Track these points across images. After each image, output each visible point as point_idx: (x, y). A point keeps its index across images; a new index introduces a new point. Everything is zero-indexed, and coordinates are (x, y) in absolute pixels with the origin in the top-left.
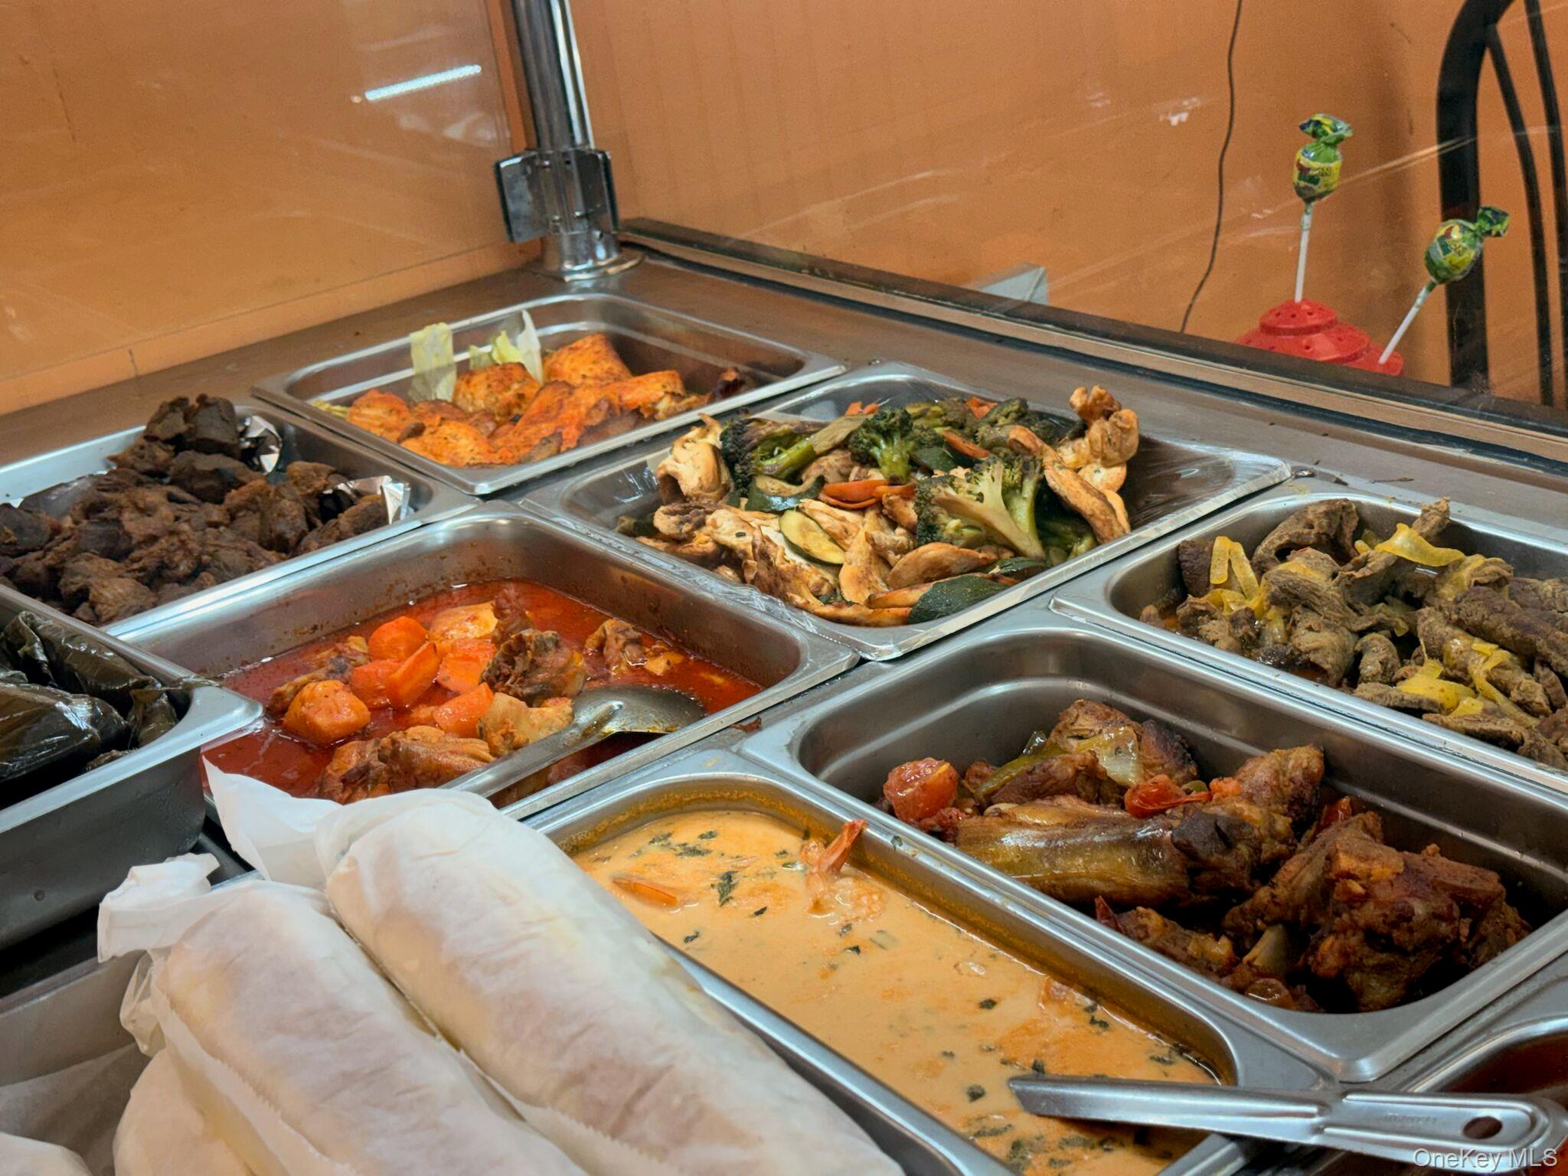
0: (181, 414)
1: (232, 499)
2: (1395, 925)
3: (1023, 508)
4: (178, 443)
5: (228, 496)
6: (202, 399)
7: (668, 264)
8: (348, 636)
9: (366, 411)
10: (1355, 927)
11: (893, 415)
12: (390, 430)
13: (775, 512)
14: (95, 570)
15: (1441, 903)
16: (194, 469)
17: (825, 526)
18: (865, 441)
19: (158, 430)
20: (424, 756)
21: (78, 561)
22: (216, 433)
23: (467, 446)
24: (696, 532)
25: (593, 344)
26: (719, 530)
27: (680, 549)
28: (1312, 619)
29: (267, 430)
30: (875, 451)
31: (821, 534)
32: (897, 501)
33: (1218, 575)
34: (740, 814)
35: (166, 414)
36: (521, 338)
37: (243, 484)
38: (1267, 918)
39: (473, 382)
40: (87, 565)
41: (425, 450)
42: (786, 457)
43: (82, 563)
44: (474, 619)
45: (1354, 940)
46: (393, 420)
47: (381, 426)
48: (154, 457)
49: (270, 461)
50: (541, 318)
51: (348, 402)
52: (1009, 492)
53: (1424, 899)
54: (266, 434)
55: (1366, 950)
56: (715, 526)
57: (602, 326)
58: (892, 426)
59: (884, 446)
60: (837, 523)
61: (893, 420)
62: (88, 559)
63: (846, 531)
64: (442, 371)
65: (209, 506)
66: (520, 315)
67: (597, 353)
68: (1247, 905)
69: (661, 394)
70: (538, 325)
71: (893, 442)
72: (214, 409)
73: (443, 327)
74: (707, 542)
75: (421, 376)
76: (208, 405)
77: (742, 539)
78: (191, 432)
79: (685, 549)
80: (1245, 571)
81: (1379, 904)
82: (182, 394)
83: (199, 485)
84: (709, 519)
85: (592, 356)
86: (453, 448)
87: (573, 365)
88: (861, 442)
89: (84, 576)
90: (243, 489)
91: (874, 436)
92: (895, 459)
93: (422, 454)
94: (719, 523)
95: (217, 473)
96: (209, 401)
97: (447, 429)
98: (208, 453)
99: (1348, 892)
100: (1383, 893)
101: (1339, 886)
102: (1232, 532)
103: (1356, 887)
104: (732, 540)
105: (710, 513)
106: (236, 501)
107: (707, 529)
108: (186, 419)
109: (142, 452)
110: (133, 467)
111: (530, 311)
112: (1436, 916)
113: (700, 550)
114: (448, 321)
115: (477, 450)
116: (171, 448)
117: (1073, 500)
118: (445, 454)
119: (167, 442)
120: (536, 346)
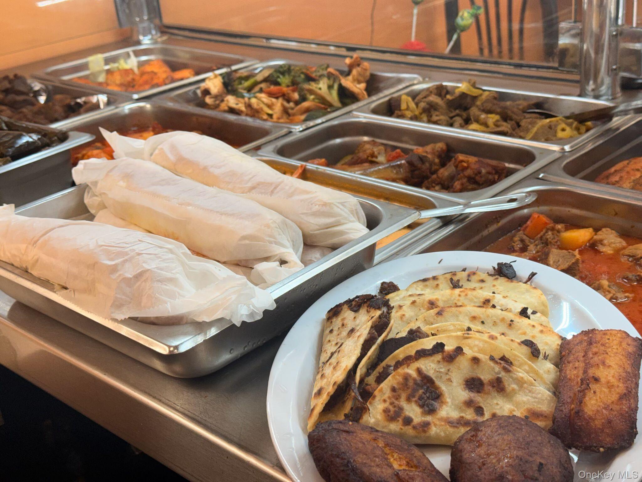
2: (476, 175)
3: (335, 93)
10: (465, 177)
11: (285, 67)
15: (489, 169)
17: (265, 102)
18: (275, 77)
22: (21, 88)
24: (221, 104)
25: (159, 63)
26: (229, 103)
28: (437, 113)
31: (264, 105)
32: (290, 92)
33: (403, 106)
36: (129, 60)
38: (436, 182)
39: (113, 76)
42: (247, 84)
45: (465, 180)
49: (42, 99)
52: (330, 87)
53: (484, 168)
55: (468, 184)
56: (227, 102)
59: (282, 78)
60: (269, 101)
61: (285, 69)
63: (273, 104)
64: (100, 72)
66: (128, 52)
67: (160, 66)
68: (430, 180)
70: (136, 56)
71: (285, 76)
73: (100, 55)
74: (226, 106)
75: (93, 73)
77: (237, 106)
79: (218, 109)
80: (412, 105)
81: (472, 169)
84: (225, 99)
85: (158, 67)
91: (278, 74)
92: (287, 81)
94: (229, 100)
98: (19, 95)
99: (463, 166)
100: (473, 166)
101: (460, 165)
102: (408, 94)
103: (465, 165)
104: (234, 106)
105: (225, 97)
107: (225, 102)
111: (131, 51)
112: (489, 173)
113: (224, 109)
117: (351, 89)
120: (136, 64)
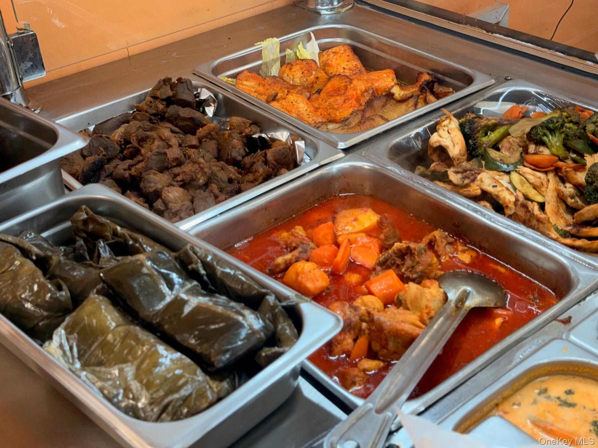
0: (169, 86)
1: (200, 133)
4: (169, 101)
5: (198, 131)
6: (180, 80)
7: (368, 8)
8: (295, 226)
9: (245, 83)
11: (557, 122)
12: (261, 94)
13: (504, 172)
14: (159, 180)
16: (179, 116)
17: (532, 181)
18: (541, 133)
19: (158, 94)
20: (388, 323)
21: (149, 174)
22: (186, 96)
23: (303, 108)
24: (472, 184)
25: (345, 51)
26: (484, 183)
27: (461, 191)
29: (210, 96)
30: (545, 138)
31: (529, 185)
32: (571, 171)
34: (581, 379)
35: (161, 87)
36: (308, 45)
37: (204, 125)
39: (293, 70)
40: (155, 177)
41: (283, 108)
42: (493, 136)
43: (152, 176)
44: (356, 220)
46: (261, 89)
47: (255, 92)
48: (157, 107)
49: (210, 111)
50: (319, 35)
51: (235, 76)
54: (210, 98)
56: (481, 181)
57: (348, 41)
58: (556, 127)
59: (550, 137)
60: (538, 180)
61: (557, 124)
62: (154, 174)
63: (543, 185)
64: (275, 61)
65: (190, 137)
66: (309, 34)
67: (348, 56)
69: (393, 84)
70: (317, 39)
71: (555, 135)
72: (184, 84)
73: (275, 39)
74: (477, 189)
75: (265, 64)
76: (183, 82)
77: (495, 188)
78: (174, 96)
79: (465, 191)
82: (169, 76)
83: (180, 124)
84: (479, 177)
85: (346, 57)
86: (297, 108)
87: (337, 62)
88: (539, 134)
89: (154, 183)
90: (205, 128)
91: (545, 131)
92: (558, 144)
93: (282, 110)
94: (484, 179)
95: (191, 119)
96: (182, 81)
97: (292, 97)
98: (183, 107)
104: (490, 189)
105: (479, 174)
106: (202, 134)
107: (477, 183)
108: (172, 88)
109: (151, 104)
110: (146, 112)
111: (313, 32)
113: (474, 193)
114: (278, 37)
115: (309, 110)
116: (165, 103)
118: (293, 111)
119: (163, 100)
120: (317, 50)
